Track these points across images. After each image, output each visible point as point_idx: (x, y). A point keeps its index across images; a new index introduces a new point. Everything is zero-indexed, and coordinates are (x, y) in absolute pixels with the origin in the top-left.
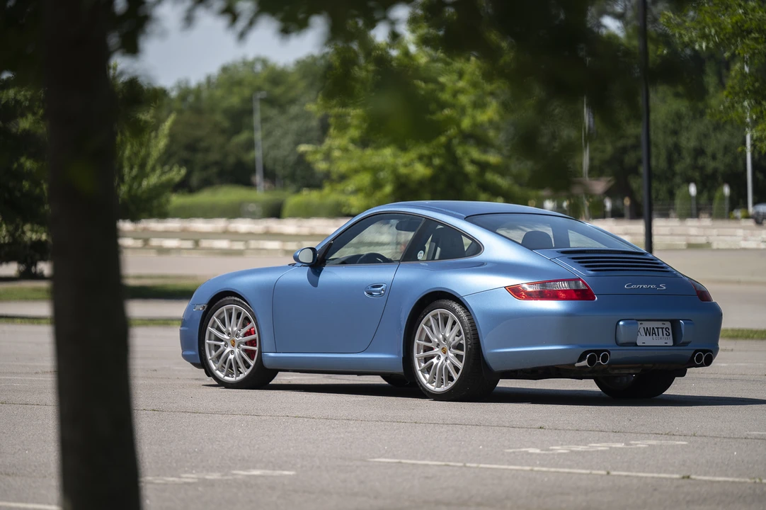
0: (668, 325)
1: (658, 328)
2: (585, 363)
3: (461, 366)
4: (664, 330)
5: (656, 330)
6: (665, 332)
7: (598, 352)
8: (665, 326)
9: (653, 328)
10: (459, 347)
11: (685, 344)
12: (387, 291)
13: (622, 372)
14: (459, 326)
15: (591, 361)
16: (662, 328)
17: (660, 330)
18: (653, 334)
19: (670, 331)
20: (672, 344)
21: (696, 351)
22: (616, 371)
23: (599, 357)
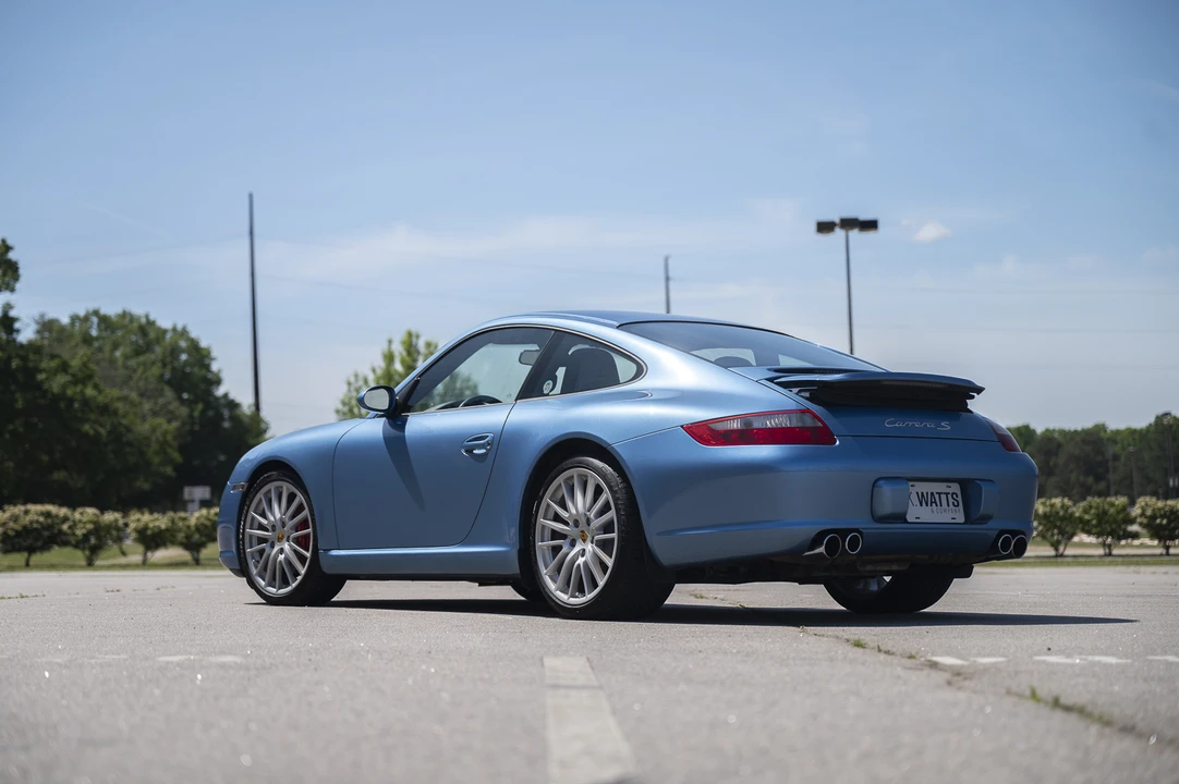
0: (956, 488)
1: (939, 494)
2: (822, 549)
3: (610, 562)
4: (950, 496)
5: (937, 496)
6: (951, 500)
7: (843, 533)
8: (950, 491)
9: (932, 494)
10: (607, 528)
11: (986, 519)
12: (495, 446)
13: (879, 568)
14: (606, 495)
15: (831, 548)
16: (947, 494)
17: (944, 497)
18: (932, 503)
19: (960, 499)
20: (963, 520)
21: (1002, 532)
22: (869, 568)
23: (844, 541)
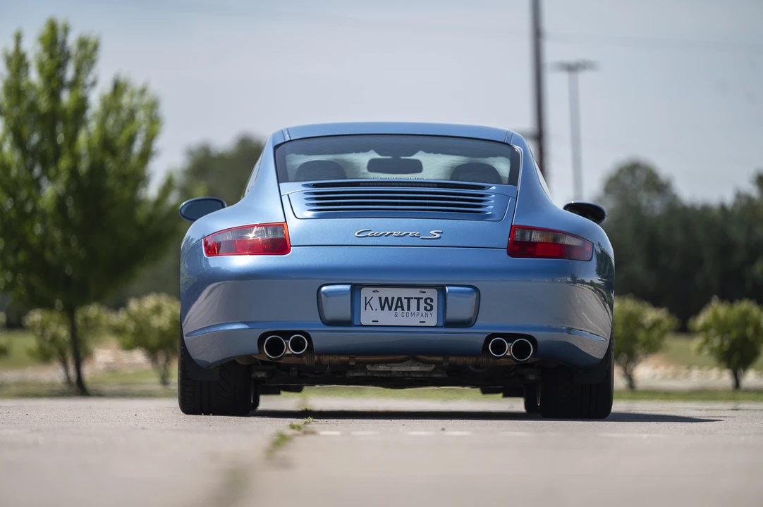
0: (433, 294)
1: (409, 299)
4: (422, 301)
5: (405, 302)
6: (423, 305)
8: (424, 296)
9: (399, 299)
16: (418, 299)
17: (414, 302)
18: (397, 307)
19: (435, 304)
20: (434, 324)
21: (493, 336)
